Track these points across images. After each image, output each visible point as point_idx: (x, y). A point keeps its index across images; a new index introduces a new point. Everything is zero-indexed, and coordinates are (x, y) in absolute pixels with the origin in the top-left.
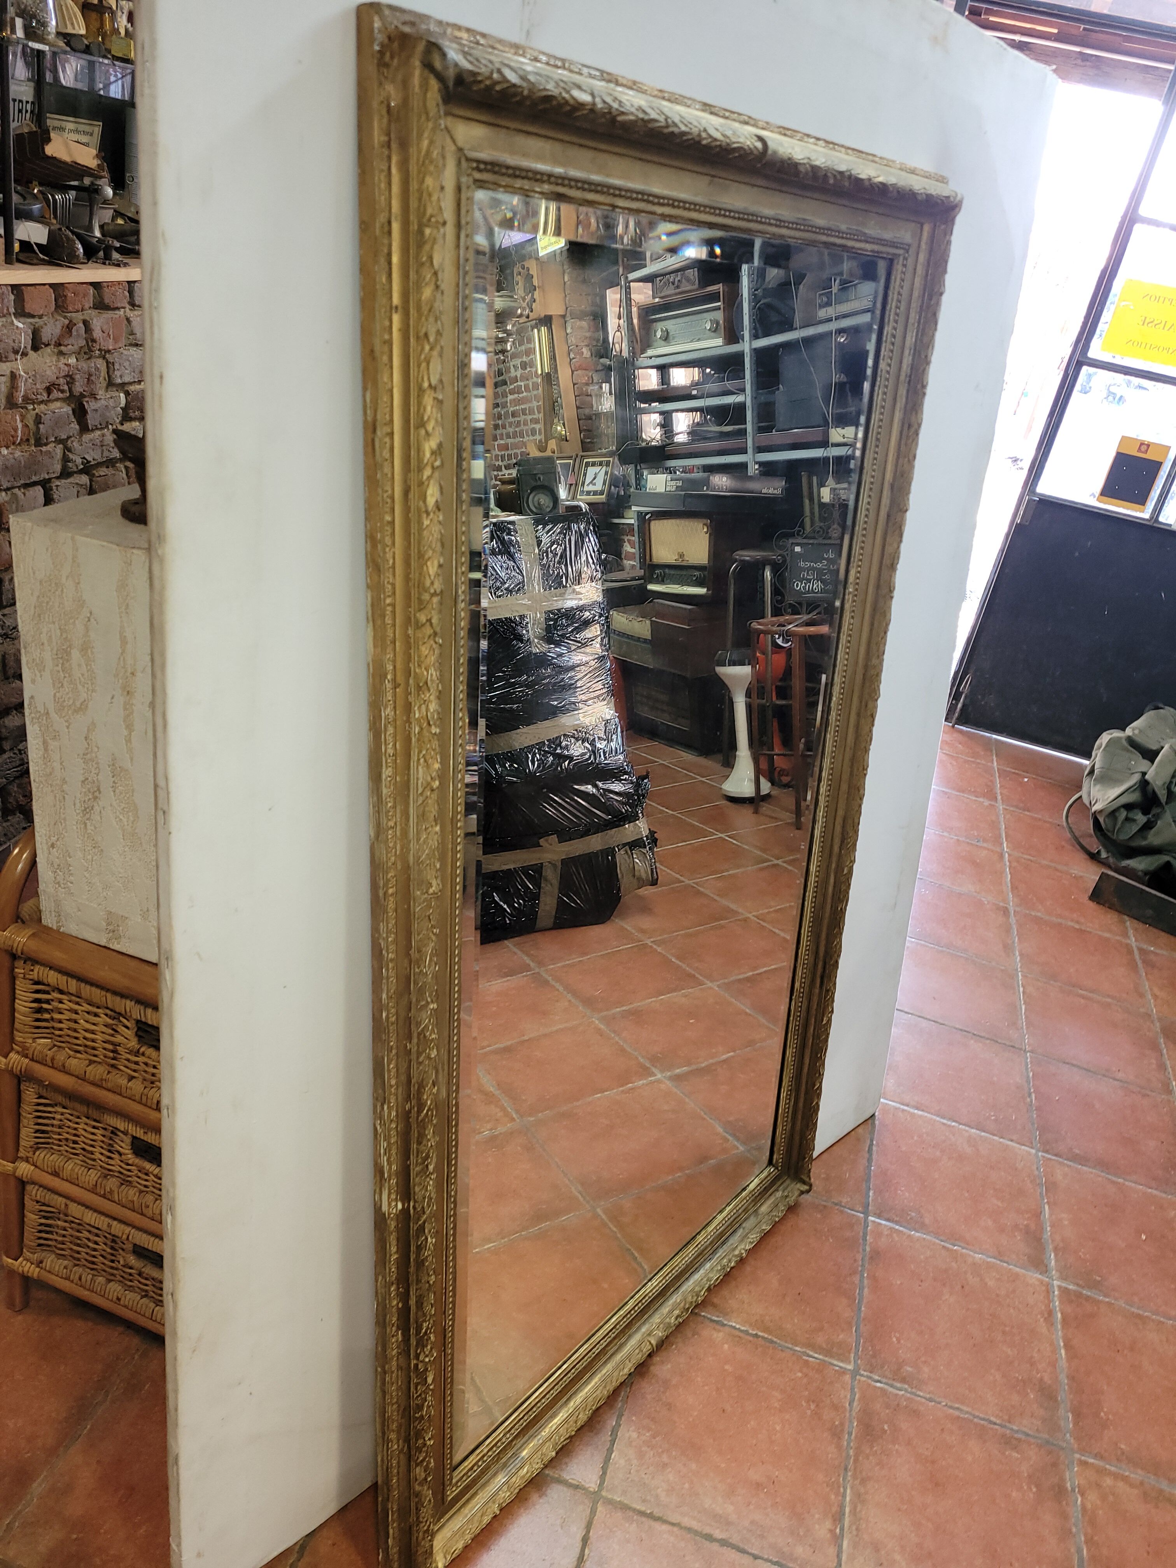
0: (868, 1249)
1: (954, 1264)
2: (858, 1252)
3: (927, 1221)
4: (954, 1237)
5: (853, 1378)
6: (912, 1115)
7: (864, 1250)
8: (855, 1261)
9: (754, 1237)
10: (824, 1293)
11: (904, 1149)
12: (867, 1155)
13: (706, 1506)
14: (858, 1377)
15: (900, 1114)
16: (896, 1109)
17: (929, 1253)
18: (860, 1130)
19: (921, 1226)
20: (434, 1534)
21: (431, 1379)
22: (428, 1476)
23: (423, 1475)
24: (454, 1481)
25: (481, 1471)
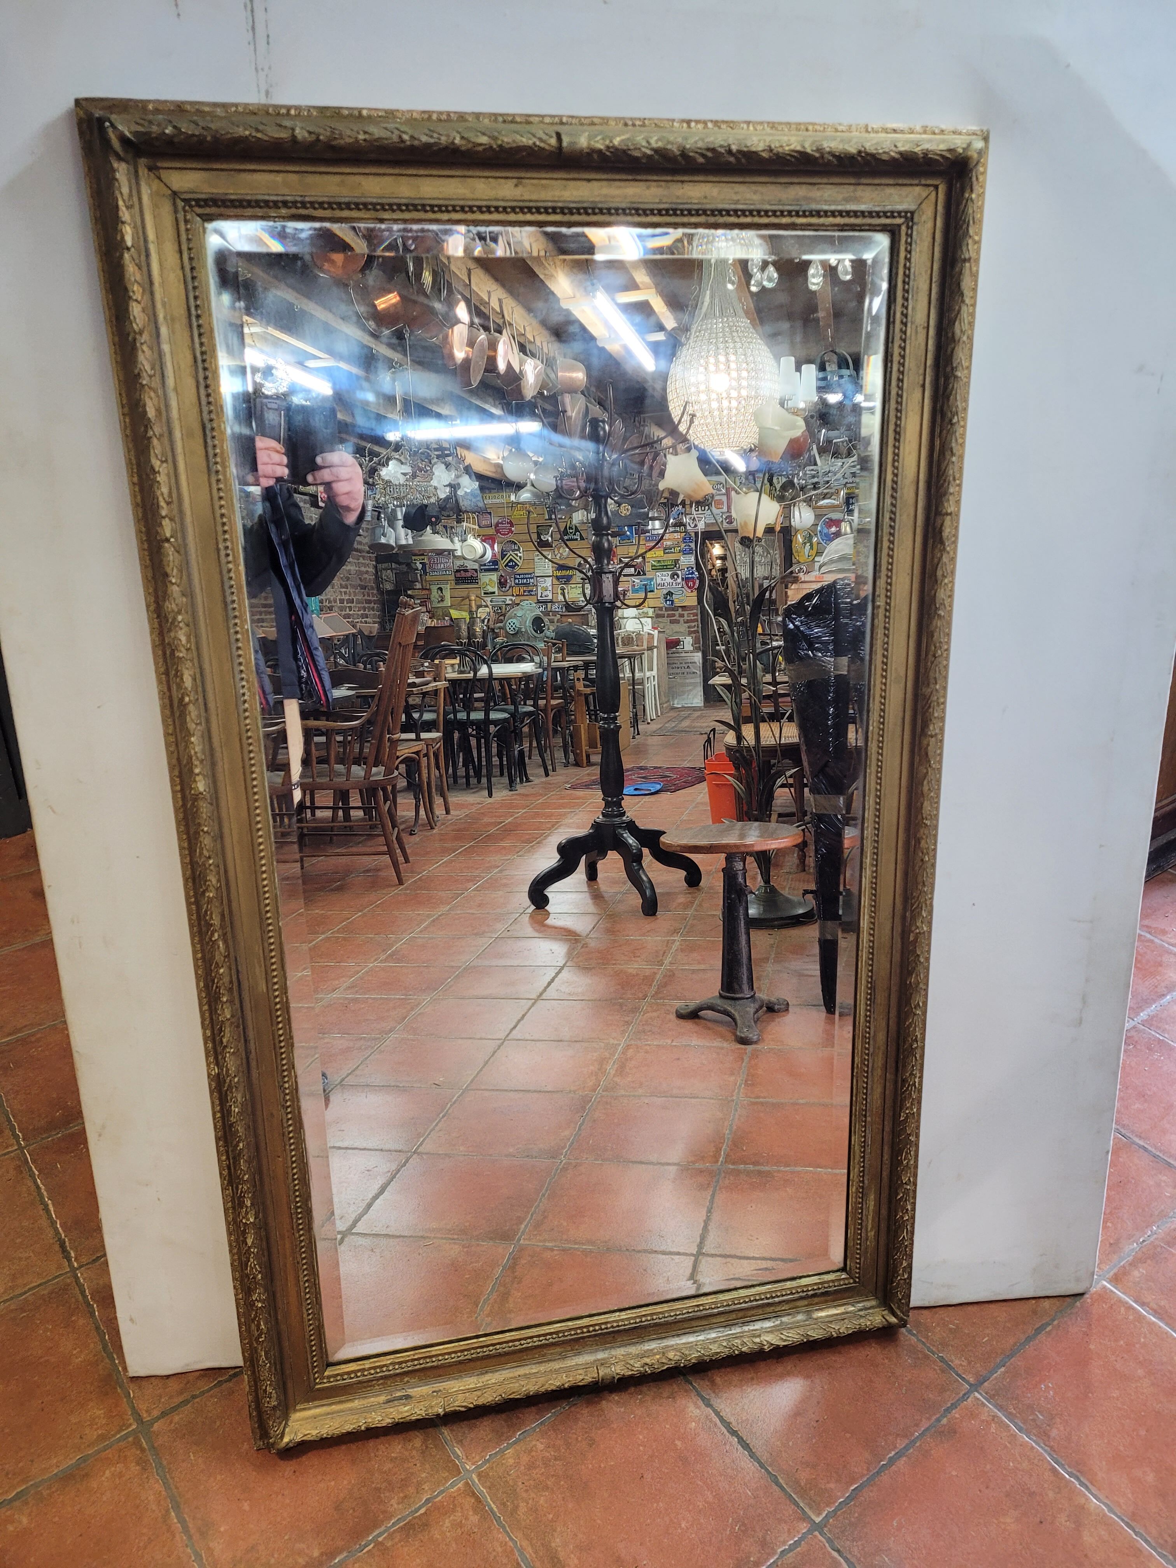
0: (944, 1421)
1: (1051, 1494)
2: (929, 1419)
3: (1054, 1433)
4: (1080, 1468)
5: (810, 1531)
6: (1140, 1318)
7: (938, 1420)
8: (917, 1425)
9: (793, 1336)
10: (848, 1435)
11: (1092, 1347)
12: (1030, 1332)
13: (553, 1545)
14: (817, 1533)
15: (1123, 1309)
16: (1120, 1301)
17: (1025, 1465)
18: (1046, 1304)
19: (1043, 1435)
20: (296, 1411)
21: (249, 1242)
22: (260, 1336)
23: (256, 1334)
24: (326, 1374)
25: (360, 1382)
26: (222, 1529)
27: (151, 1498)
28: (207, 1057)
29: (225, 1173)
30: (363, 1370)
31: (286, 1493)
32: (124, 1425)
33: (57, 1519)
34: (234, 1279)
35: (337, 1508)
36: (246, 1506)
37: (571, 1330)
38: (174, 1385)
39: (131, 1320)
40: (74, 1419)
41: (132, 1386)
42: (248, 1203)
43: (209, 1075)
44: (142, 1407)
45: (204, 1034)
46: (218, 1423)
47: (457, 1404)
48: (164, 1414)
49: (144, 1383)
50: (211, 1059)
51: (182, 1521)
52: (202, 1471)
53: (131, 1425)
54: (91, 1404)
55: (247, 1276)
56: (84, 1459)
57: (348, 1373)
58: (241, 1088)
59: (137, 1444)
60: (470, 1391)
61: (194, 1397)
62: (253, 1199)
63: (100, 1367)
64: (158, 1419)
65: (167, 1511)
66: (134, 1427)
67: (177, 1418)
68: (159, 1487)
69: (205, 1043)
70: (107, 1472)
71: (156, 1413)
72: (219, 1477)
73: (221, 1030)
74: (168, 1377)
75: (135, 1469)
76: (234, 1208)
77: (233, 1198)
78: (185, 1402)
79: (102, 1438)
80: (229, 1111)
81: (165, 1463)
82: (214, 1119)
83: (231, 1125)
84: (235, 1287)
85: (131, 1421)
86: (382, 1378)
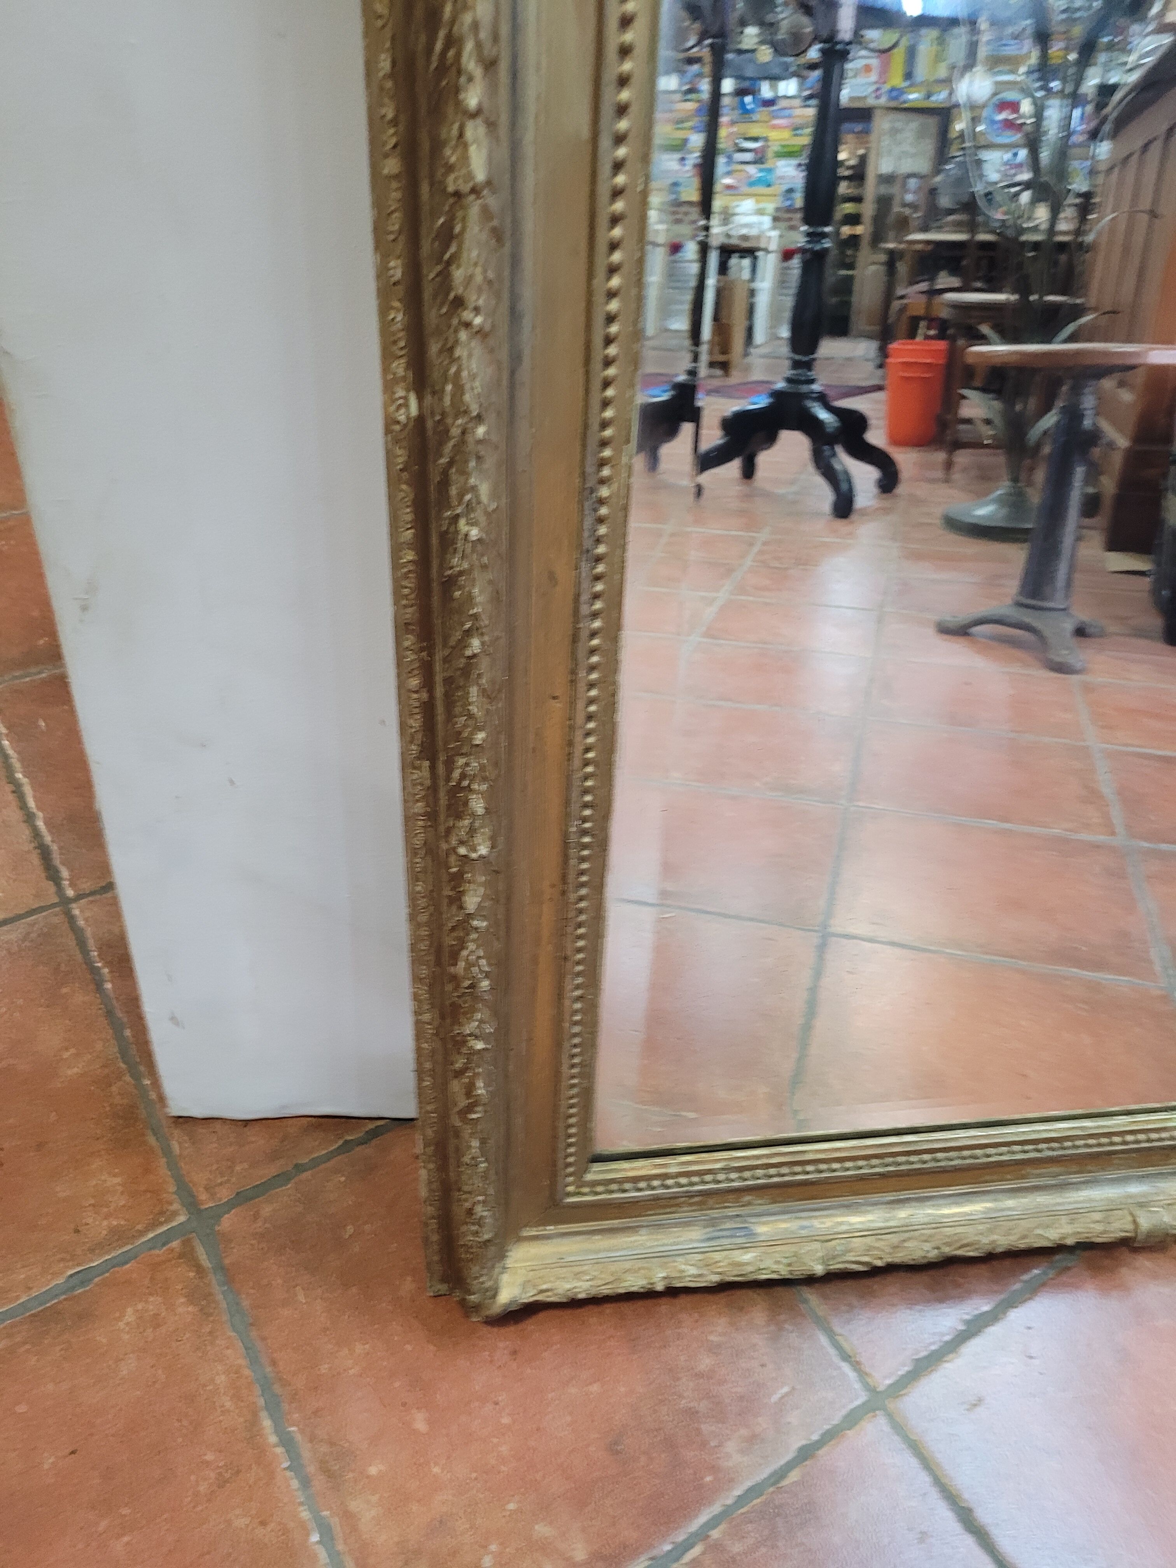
20: (521, 1239)
21: (471, 902)
22: (470, 1108)
23: (463, 1102)
24: (589, 1177)
25: (656, 1198)
26: (373, 1470)
27: (221, 1379)
28: (387, 356)
29: (416, 723)
30: (666, 1176)
31: (502, 1397)
32: (162, 1213)
33: (21, 1409)
34: (416, 979)
35: (613, 1449)
36: (420, 1423)
37: (1091, 1136)
38: (258, 1140)
39: (173, 1019)
40: (62, 1190)
41: (176, 1132)
42: (478, 805)
43: (390, 422)
44: (199, 1178)
45: (382, 272)
46: (350, 1229)
47: (850, 1257)
48: (241, 1198)
49: (201, 1130)
50: (399, 367)
51: (287, 1442)
52: (325, 1329)
53: (175, 1214)
54: (96, 1164)
55: (454, 978)
56: (83, 1277)
57: (635, 1180)
58: (490, 462)
59: (187, 1255)
60: (876, 1233)
61: (299, 1168)
62: (490, 797)
63: (114, 1089)
64: (231, 1205)
65: (255, 1414)
66: (182, 1219)
67: (267, 1210)
68: (236, 1356)
69: (384, 310)
70: (130, 1310)
71: (225, 1194)
72: (359, 1348)
73: (447, 236)
74: (246, 1123)
75: (185, 1310)
76: (432, 816)
77: (433, 789)
78: (282, 1178)
79: (118, 1236)
80: (448, 540)
81: (246, 1303)
82: (396, 565)
83: (450, 583)
84: (416, 997)
85: (176, 1206)
86: (701, 1193)
